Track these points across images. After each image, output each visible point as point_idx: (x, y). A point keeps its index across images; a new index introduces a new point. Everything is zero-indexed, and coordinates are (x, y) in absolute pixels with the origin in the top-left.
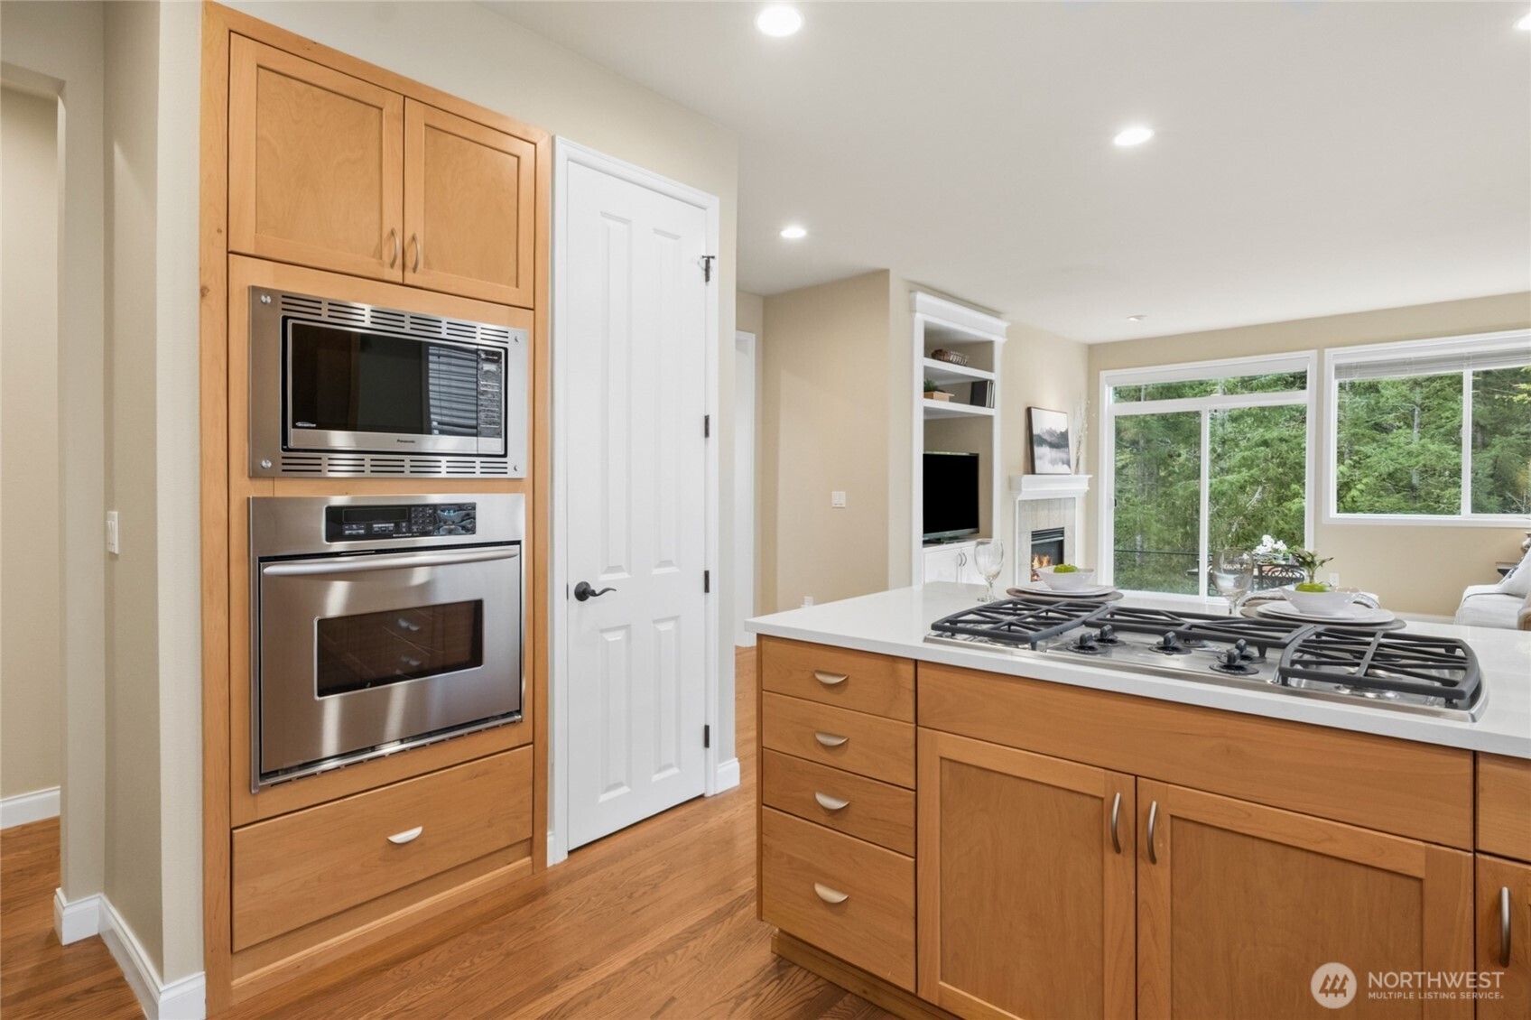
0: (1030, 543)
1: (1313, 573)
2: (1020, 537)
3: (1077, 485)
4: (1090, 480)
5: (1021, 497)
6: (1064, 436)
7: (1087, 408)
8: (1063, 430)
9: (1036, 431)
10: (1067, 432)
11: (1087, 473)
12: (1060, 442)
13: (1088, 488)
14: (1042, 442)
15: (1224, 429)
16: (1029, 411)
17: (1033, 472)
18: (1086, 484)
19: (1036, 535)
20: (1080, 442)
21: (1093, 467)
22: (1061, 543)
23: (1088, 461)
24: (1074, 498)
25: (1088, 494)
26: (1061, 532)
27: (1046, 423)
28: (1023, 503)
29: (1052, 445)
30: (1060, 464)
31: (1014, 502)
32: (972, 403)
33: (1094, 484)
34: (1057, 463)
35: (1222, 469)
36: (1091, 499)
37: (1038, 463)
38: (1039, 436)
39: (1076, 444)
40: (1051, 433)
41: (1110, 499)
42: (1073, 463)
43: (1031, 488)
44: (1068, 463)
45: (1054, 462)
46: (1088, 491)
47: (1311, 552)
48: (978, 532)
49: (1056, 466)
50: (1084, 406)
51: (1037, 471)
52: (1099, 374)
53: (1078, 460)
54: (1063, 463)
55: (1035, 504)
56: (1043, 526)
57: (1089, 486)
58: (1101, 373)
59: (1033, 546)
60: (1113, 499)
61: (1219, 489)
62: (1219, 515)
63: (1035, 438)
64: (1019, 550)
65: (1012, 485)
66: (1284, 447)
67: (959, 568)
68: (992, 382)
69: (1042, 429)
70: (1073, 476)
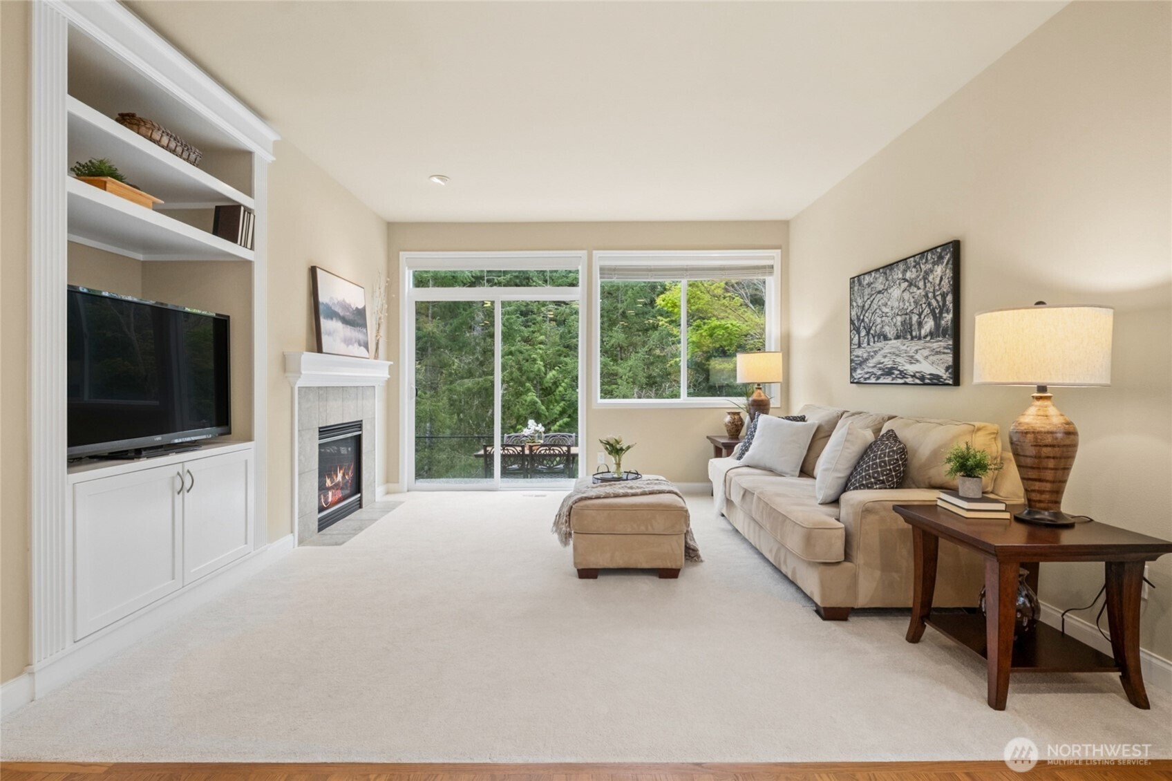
0: (318, 442)
1: (620, 460)
2: (300, 435)
3: (378, 372)
4: (390, 367)
5: (301, 383)
6: (361, 313)
7: (386, 287)
8: (360, 307)
9: (323, 298)
10: (364, 309)
11: (388, 360)
12: (356, 319)
13: (389, 376)
14: (332, 315)
15: (485, 342)
16: (313, 271)
17: (320, 350)
18: (387, 371)
19: (324, 431)
20: (379, 324)
21: (393, 354)
22: (358, 439)
23: (388, 344)
24: (374, 387)
25: (388, 381)
26: (358, 425)
27: (335, 292)
28: (305, 390)
29: (345, 321)
30: (356, 345)
31: (292, 389)
32: (216, 232)
33: (395, 371)
34: (352, 344)
35: (484, 372)
36: (392, 386)
37: (325, 339)
38: (328, 307)
39: (375, 327)
40: (346, 307)
41: (412, 388)
42: (372, 346)
43: (313, 371)
44: (366, 346)
45: (348, 342)
46: (389, 379)
47: (617, 438)
48: (229, 433)
49: (350, 347)
50: (383, 284)
51: (324, 350)
52: (399, 254)
53: (377, 344)
54: (360, 345)
55: (323, 393)
56: (335, 418)
57: (389, 374)
58: (401, 253)
59: (320, 445)
60: (414, 388)
61: (484, 386)
62: (482, 406)
63: (321, 307)
64: (300, 454)
65: (286, 365)
66: (521, 357)
67: (178, 498)
68: (249, 211)
69: (332, 298)
70: (372, 361)
